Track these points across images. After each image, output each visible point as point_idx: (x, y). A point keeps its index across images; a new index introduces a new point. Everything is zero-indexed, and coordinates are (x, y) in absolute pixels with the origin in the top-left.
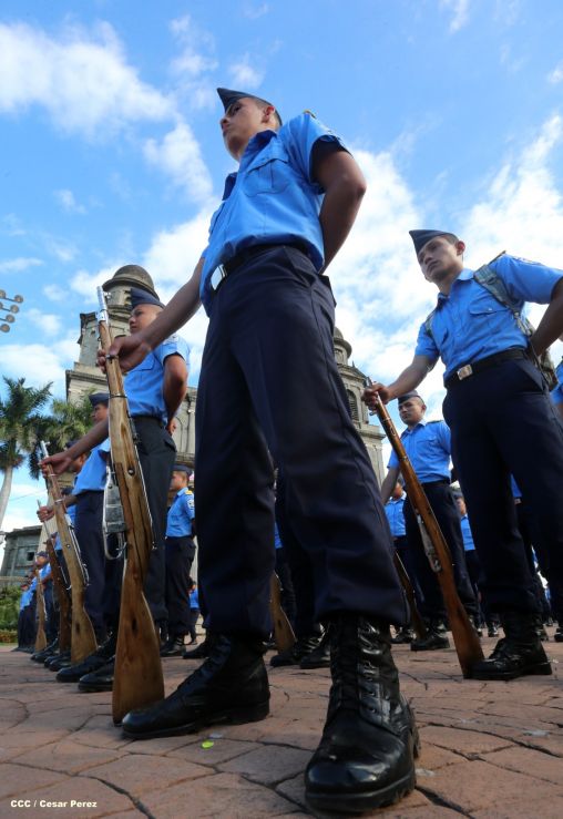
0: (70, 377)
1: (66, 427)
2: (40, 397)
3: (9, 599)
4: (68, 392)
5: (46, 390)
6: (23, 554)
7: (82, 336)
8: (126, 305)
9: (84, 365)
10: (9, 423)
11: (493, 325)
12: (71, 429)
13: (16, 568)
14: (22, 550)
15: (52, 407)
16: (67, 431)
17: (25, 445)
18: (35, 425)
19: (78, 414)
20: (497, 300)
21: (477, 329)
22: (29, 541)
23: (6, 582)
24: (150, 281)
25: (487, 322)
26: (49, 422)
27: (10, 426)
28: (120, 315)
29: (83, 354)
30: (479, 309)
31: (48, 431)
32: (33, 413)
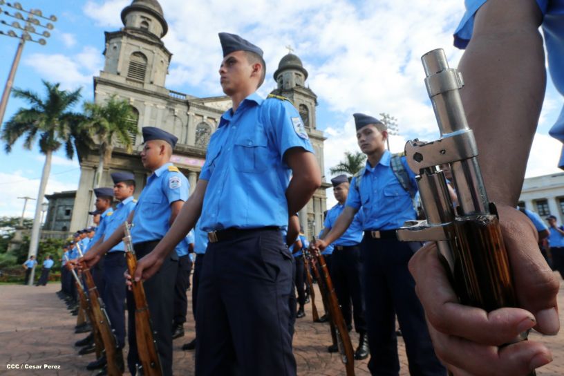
0: (96, 82)
1: (93, 122)
2: (73, 98)
3: (52, 247)
4: (95, 94)
5: (77, 93)
6: (62, 211)
7: (106, 50)
8: (142, 27)
9: (108, 73)
10: (48, 117)
11: (398, 206)
12: (97, 125)
13: (57, 220)
14: (61, 208)
15: (82, 106)
16: (95, 125)
17: (61, 135)
18: (69, 120)
19: (103, 113)
20: (403, 187)
21: (387, 206)
22: (66, 202)
23: (50, 235)
24: (160, 9)
25: (394, 202)
26: (80, 118)
27: (49, 121)
28: (136, 35)
29: (107, 64)
30: (390, 192)
31: (79, 125)
32: (67, 110)
